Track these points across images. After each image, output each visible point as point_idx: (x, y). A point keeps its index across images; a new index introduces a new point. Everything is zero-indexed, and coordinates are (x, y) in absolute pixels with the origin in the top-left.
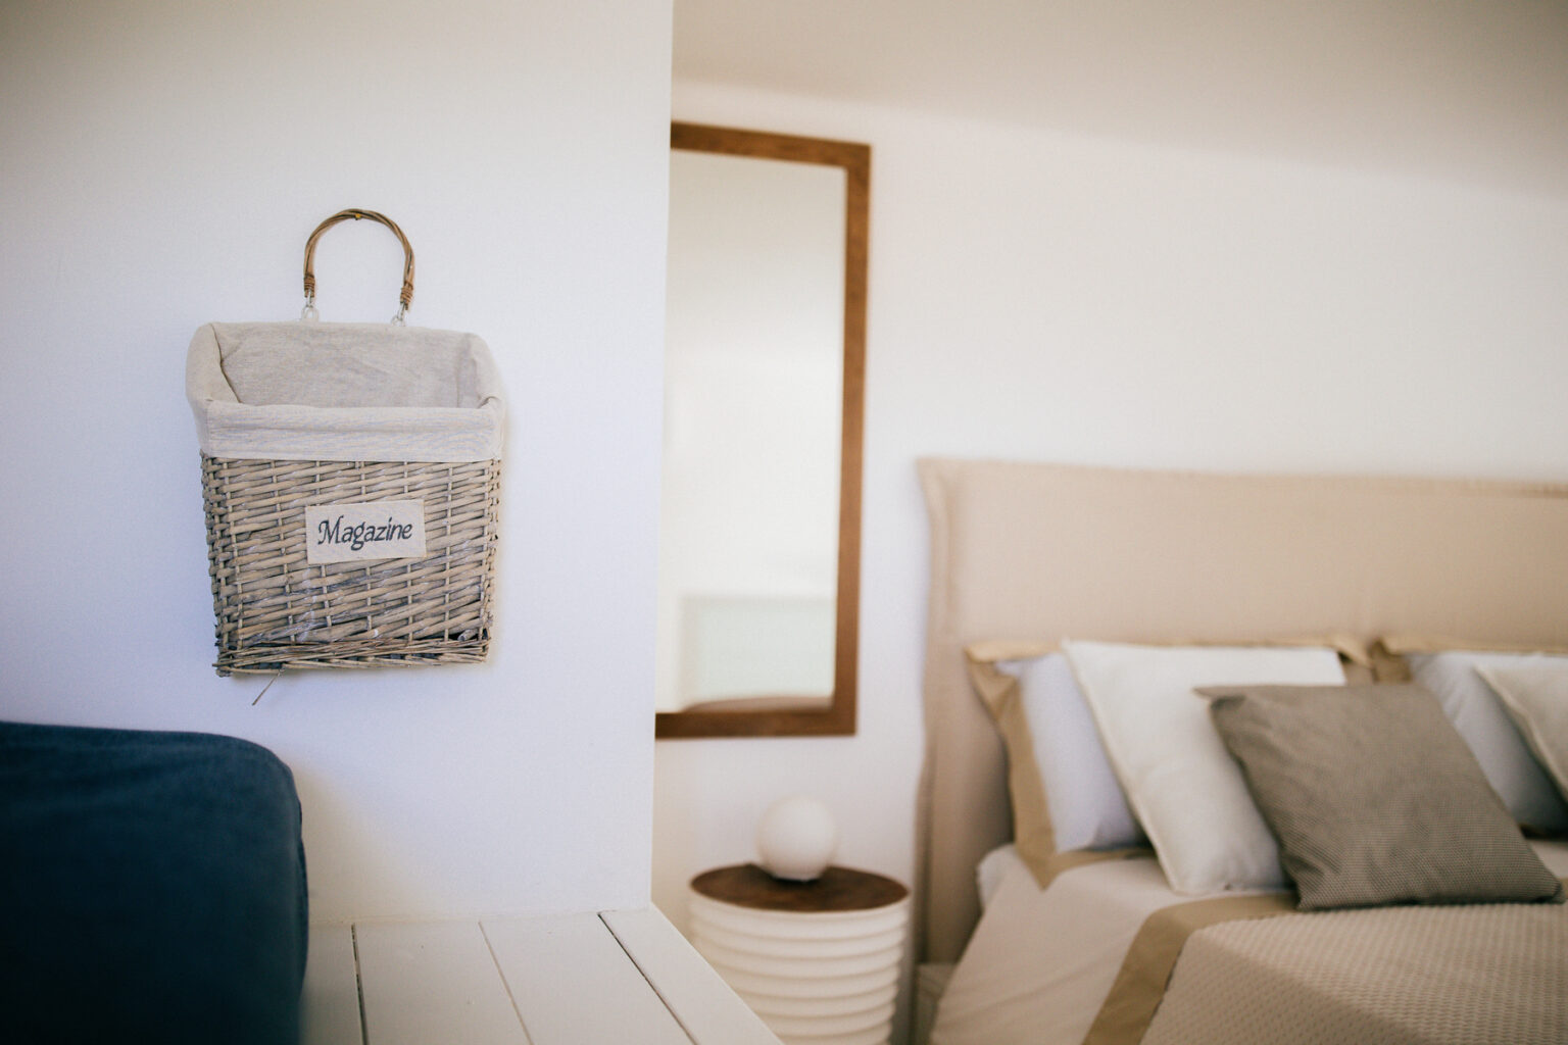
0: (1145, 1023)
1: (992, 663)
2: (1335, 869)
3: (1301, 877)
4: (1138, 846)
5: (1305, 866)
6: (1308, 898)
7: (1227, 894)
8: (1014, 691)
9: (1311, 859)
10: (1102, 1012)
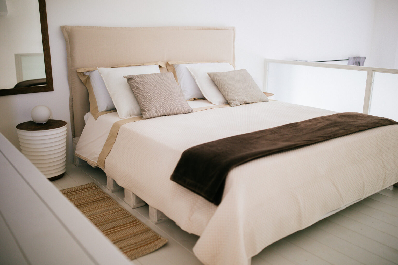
0: (113, 143)
1: (83, 73)
2: (149, 111)
3: (143, 113)
4: (113, 110)
5: (144, 111)
6: (144, 117)
7: (131, 117)
8: (88, 78)
9: (145, 109)
10: (106, 142)
